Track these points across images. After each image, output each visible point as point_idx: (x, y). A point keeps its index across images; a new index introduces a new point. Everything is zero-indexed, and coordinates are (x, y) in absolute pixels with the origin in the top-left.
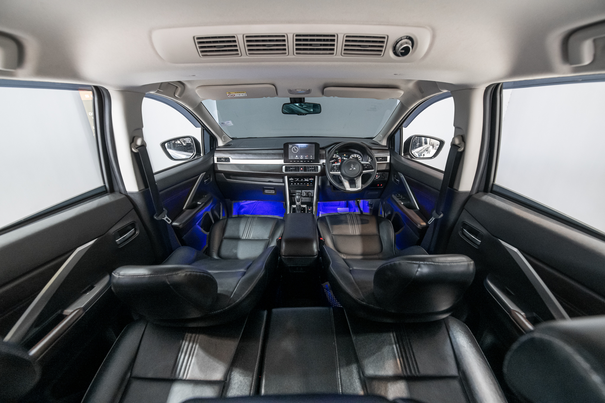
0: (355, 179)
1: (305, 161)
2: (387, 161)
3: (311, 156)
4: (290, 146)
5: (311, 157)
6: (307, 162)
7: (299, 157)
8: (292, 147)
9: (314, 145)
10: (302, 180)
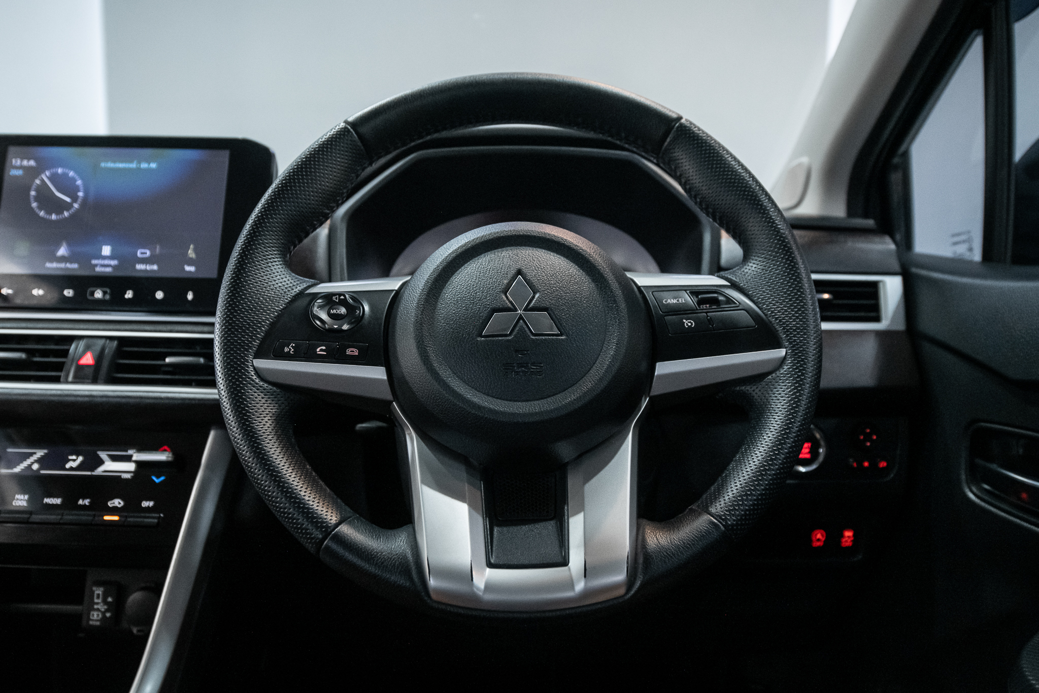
0: (565, 450)
1: (129, 295)
2: (877, 319)
3: (191, 253)
4: (16, 162)
5: (190, 262)
6: (143, 302)
7: (84, 259)
8: (33, 173)
9: (224, 157)
10: (74, 461)
